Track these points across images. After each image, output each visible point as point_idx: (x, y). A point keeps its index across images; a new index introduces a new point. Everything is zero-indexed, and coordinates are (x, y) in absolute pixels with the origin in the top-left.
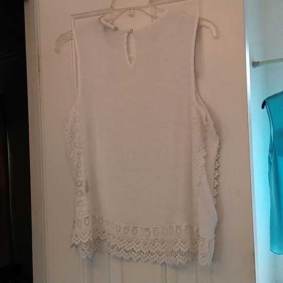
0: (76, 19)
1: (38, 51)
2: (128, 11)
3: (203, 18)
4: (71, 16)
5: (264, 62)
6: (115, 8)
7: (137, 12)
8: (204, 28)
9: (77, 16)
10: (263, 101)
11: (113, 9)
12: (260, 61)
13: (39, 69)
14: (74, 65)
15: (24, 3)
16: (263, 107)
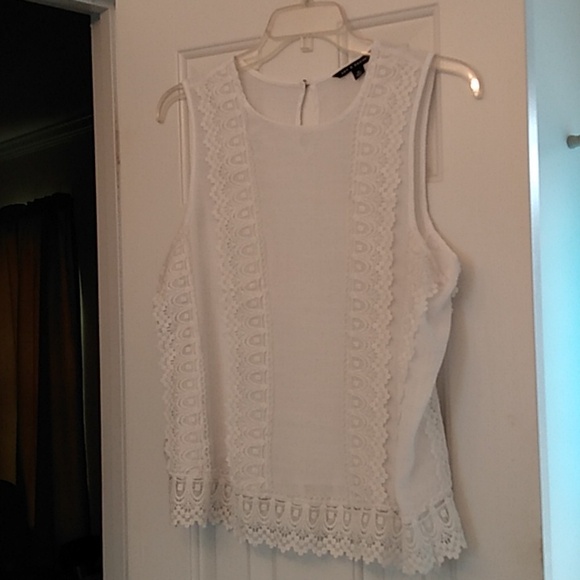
0: (190, 58)
1: (116, 121)
2: (302, 39)
3: (442, 54)
4: (180, 52)
6: (274, 34)
7: (318, 43)
8: (442, 75)
9: (191, 54)
11: (270, 36)
13: (118, 158)
14: (184, 153)
15: (91, 26)
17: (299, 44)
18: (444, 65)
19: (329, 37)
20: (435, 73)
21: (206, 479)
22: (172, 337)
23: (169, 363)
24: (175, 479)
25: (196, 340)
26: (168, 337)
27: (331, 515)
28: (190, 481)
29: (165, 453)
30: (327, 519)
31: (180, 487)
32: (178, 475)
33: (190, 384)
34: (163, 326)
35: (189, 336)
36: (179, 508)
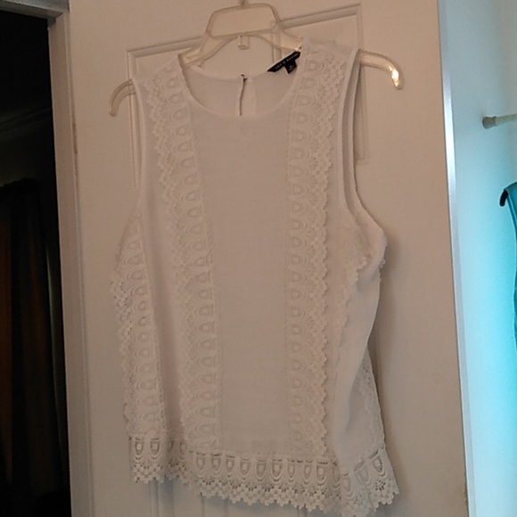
0: (138, 56)
1: (73, 115)
2: (239, 38)
3: (365, 50)
4: (129, 51)
5: (505, 118)
6: (214, 34)
8: (366, 68)
9: (139, 53)
10: (502, 191)
11: (210, 36)
12: (498, 116)
15: (48, 29)
16: (502, 203)
17: (237, 42)
18: (368, 59)
19: (264, 36)
20: (359, 66)
21: (163, 439)
22: (128, 310)
23: (126, 334)
24: (134, 439)
25: (150, 312)
26: (125, 311)
27: (277, 468)
28: (148, 441)
29: (124, 416)
30: (274, 471)
31: (139, 447)
32: (137, 435)
33: (145, 353)
34: (119, 300)
35: (144, 309)
36: (138, 465)
